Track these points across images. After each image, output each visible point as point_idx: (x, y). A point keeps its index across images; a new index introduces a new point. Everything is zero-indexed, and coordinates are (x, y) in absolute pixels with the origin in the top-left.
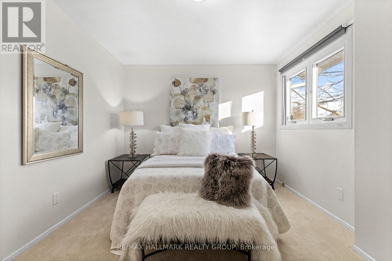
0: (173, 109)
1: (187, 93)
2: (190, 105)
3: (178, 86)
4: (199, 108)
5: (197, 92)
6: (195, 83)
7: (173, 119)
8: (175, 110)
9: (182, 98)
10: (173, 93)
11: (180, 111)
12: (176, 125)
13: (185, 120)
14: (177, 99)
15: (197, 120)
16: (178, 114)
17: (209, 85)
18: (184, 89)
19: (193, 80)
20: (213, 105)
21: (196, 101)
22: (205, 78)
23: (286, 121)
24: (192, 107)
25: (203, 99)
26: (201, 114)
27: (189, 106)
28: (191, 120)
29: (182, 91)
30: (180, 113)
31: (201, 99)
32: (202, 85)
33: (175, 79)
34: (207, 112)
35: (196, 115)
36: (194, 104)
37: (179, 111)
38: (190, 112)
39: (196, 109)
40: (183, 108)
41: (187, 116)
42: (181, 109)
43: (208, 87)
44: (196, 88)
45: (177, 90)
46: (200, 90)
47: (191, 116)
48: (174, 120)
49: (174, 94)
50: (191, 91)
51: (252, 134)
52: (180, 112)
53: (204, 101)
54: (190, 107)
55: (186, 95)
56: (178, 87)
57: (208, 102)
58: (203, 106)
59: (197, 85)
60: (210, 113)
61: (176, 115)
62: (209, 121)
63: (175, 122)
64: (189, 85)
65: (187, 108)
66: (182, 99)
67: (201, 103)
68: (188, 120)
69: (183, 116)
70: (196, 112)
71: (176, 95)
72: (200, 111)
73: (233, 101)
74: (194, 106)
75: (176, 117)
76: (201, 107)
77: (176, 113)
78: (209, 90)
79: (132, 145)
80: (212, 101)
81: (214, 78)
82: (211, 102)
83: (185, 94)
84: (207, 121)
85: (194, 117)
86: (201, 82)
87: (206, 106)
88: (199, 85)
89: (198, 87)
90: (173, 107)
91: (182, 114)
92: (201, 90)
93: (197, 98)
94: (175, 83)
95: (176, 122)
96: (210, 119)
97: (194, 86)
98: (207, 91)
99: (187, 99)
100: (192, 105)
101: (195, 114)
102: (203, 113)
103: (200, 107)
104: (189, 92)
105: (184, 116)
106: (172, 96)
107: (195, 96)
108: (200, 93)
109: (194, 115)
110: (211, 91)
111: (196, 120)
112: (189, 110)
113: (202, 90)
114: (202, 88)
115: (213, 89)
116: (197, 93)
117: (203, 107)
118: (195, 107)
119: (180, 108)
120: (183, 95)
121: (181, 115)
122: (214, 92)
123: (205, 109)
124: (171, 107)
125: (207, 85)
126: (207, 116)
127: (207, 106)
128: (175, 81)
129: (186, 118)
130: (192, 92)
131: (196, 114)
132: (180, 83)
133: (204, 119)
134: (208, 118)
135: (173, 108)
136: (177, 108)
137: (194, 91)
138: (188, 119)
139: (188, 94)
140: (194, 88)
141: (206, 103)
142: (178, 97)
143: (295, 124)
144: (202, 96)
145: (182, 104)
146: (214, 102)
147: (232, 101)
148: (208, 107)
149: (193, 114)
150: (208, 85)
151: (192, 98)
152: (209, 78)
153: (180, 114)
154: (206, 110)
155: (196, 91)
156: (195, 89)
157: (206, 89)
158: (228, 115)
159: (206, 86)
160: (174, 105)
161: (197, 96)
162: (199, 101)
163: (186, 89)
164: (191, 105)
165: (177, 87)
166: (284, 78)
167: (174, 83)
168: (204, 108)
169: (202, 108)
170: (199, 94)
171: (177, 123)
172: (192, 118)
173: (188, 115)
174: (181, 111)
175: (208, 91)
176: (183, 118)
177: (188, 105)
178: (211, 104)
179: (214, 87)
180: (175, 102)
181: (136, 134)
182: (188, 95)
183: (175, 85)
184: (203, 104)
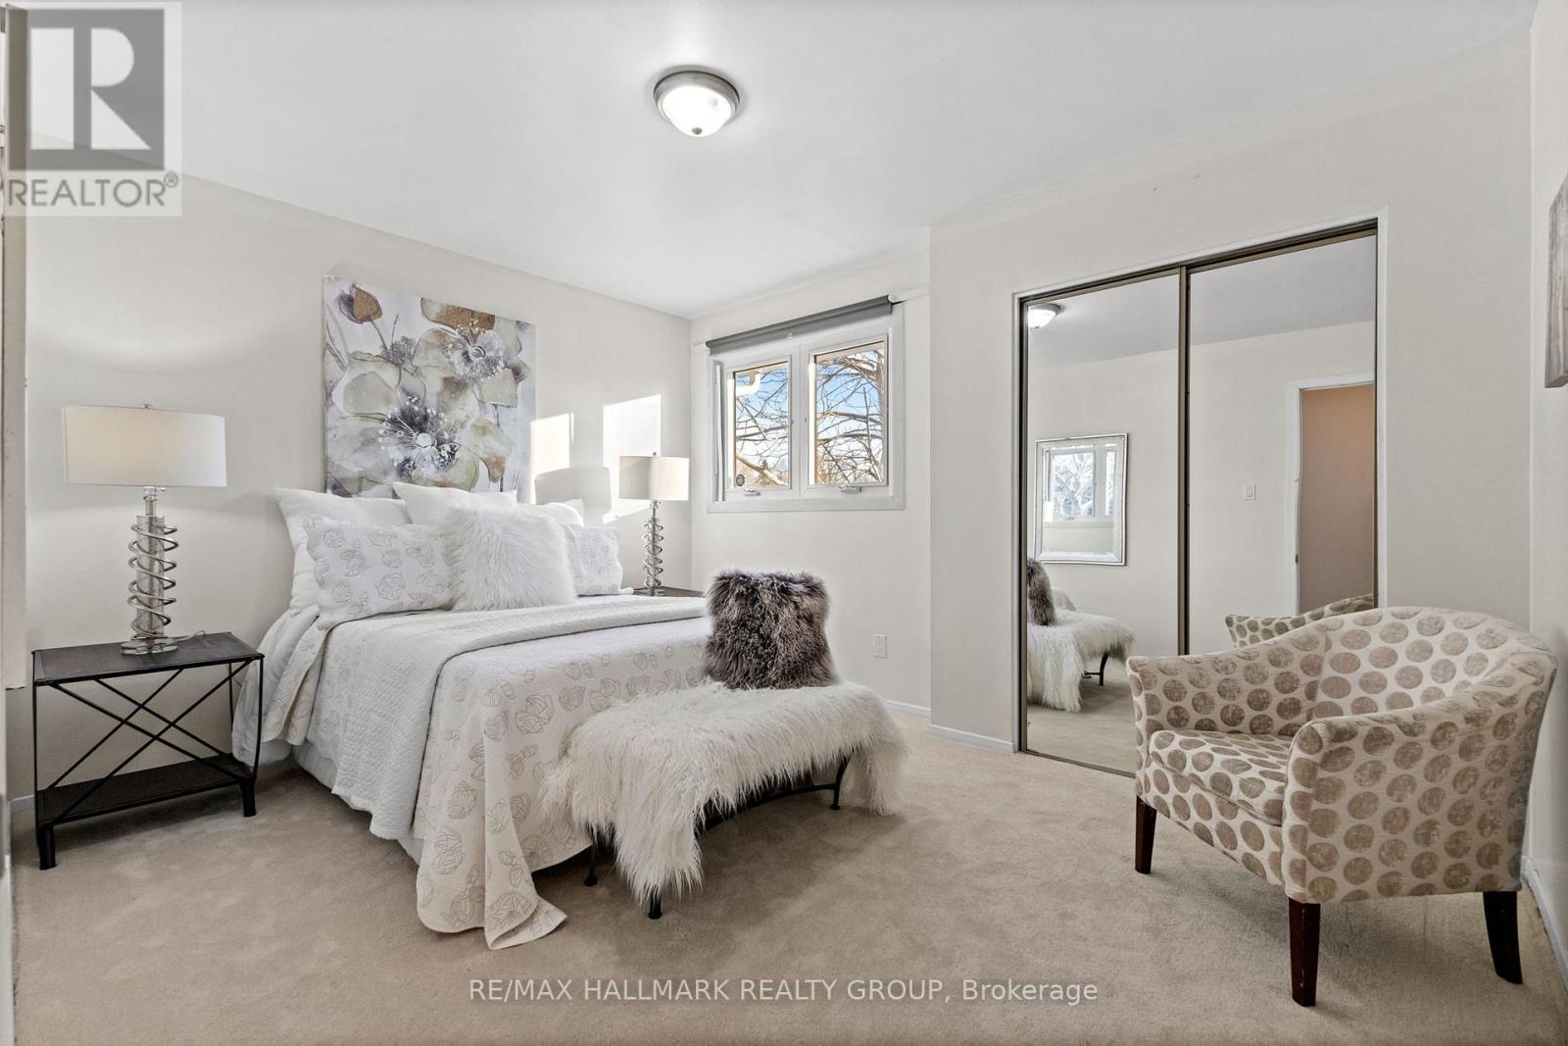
0: (343, 418)
1: (411, 358)
2: (426, 409)
3: (368, 318)
4: (462, 426)
5: (452, 360)
6: (444, 324)
7: (344, 466)
8: (355, 425)
9: (389, 374)
10: (346, 349)
11: (381, 432)
12: (360, 490)
13: (404, 470)
14: (364, 375)
15: (455, 473)
16: (368, 442)
17: (497, 344)
18: (397, 338)
19: (435, 309)
20: (515, 420)
21: (451, 398)
22: (484, 311)
23: (726, 490)
24: (433, 418)
25: (477, 392)
26: (470, 451)
27: (418, 413)
28: (428, 470)
29: (389, 348)
30: (380, 440)
31: (469, 392)
32: (475, 337)
33: (354, 286)
34: (493, 445)
35: (452, 454)
36: (444, 407)
37: (375, 430)
38: (424, 440)
39: (452, 430)
40: (393, 421)
41: (413, 454)
42: (383, 421)
43: (497, 351)
44: (451, 346)
45: (364, 338)
46: (466, 353)
47: (428, 457)
48: (350, 465)
49: (348, 354)
50: (430, 355)
51: (650, 526)
52: (381, 436)
53: (481, 402)
54: (426, 418)
55: (407, 365)
56: (367, 324)
57: (496, 406)
58: (477, 420)
59: (452, 330)
60: (503, 448)
61: (360, 445)
62: (502, 480)
63: (357, 476)
64: (420, 328)
65: (413, 421)
66: (387, 381)
67: (468, 407)
68: (414, 472)
69: (396, 454)
70: (451, 441)
71: (357, 358)
72: (464, 438)
73: (575, 417)
74: (442, 415)
75: (358, 455)
76: (470, 423)
77: (362, 439)
78: (501, 364)
79: (146, 590)
80: (509, 404)
81: (518, 322)
82: (508, 407)
83: (403, 362)
84: (493, 479)
85: (442, 460)
86: (467, 324)
87: (491, 423)
88: (460, 333)
89: (459, 341)
90: (342, 410)
91: (387, 445)
92: (468, 356)
93: (455, 386)
94: (355, 303)
95: (361, 479)
96: (502, 470)
97: (439, 334)
98: (492, 363)
99: (412, 383)
100: (432, 411)
101: (447, 447)
102: (476, 446)
103: (465, 421)
104: (421, 354)
105: (397, 452)
106: (339, 361)
107: (445, 376)
108: (468, 369)
109: (444, 453)
110: (506, 366)
111: (452, 471)
112: (422, 431)
113: (472, 358)
114: (471, 350)
115: (514, 360)
116: (452, 364)
117: (479, 424)
118: (446, 420)
119: (381, 416)
120: (393, 362)
121: (383, 448)
122: (517, 373)
123: (484, 433)
124: (332, 409)
125: (492, 340)
126: (494, 459)
127: (494, 421)
128: (354, 296)
129: (407, 460)
130: (434, 358)
131: (452, 449)
132: (379, 309)
133: (483, 470)
134: (496, 468)
135: (346, 414)
136: (364, 416)
137: (441, 354)
138: (417, 465)
139: (417, 362)
140: (442, 343)
141: (491, 408)
142: (370, 367)
143: (757, 498)
144: (475, 380)
145: (388, 401)
146: (520, 409)
147: (572, 415)
148: (499, 425)
149: (440, 450)
150: (496, 340)
151: (433, 383)
152: (500, 318)
153: (380, 445)
154: (487, 436)
155: (448, 357)
156: (443, 347)
157: (487, 354)
158: (561, 460)
159: (490, 343)
160: (351, 400)
161: (453, 378)
162: (460, 399)
163: (405, 340)
164: (429, 411)
165: (365, 323)
166: (718, 367)
167: (348, 302)
168: (483, 430)
169: (473, 426)
170: (461, 370)
171: (364, 481)
172: (432, 466)
173: (417, 450)
174: (385, 432)
175: (495, 364)
176: (393, 461)
177: (416, 408)
178: (506, 416)
179: (519, 355)
180: (356, 387)
181: (174, 531)
182: (417, 368)
183: (353, 315)
184: (477, 411)
